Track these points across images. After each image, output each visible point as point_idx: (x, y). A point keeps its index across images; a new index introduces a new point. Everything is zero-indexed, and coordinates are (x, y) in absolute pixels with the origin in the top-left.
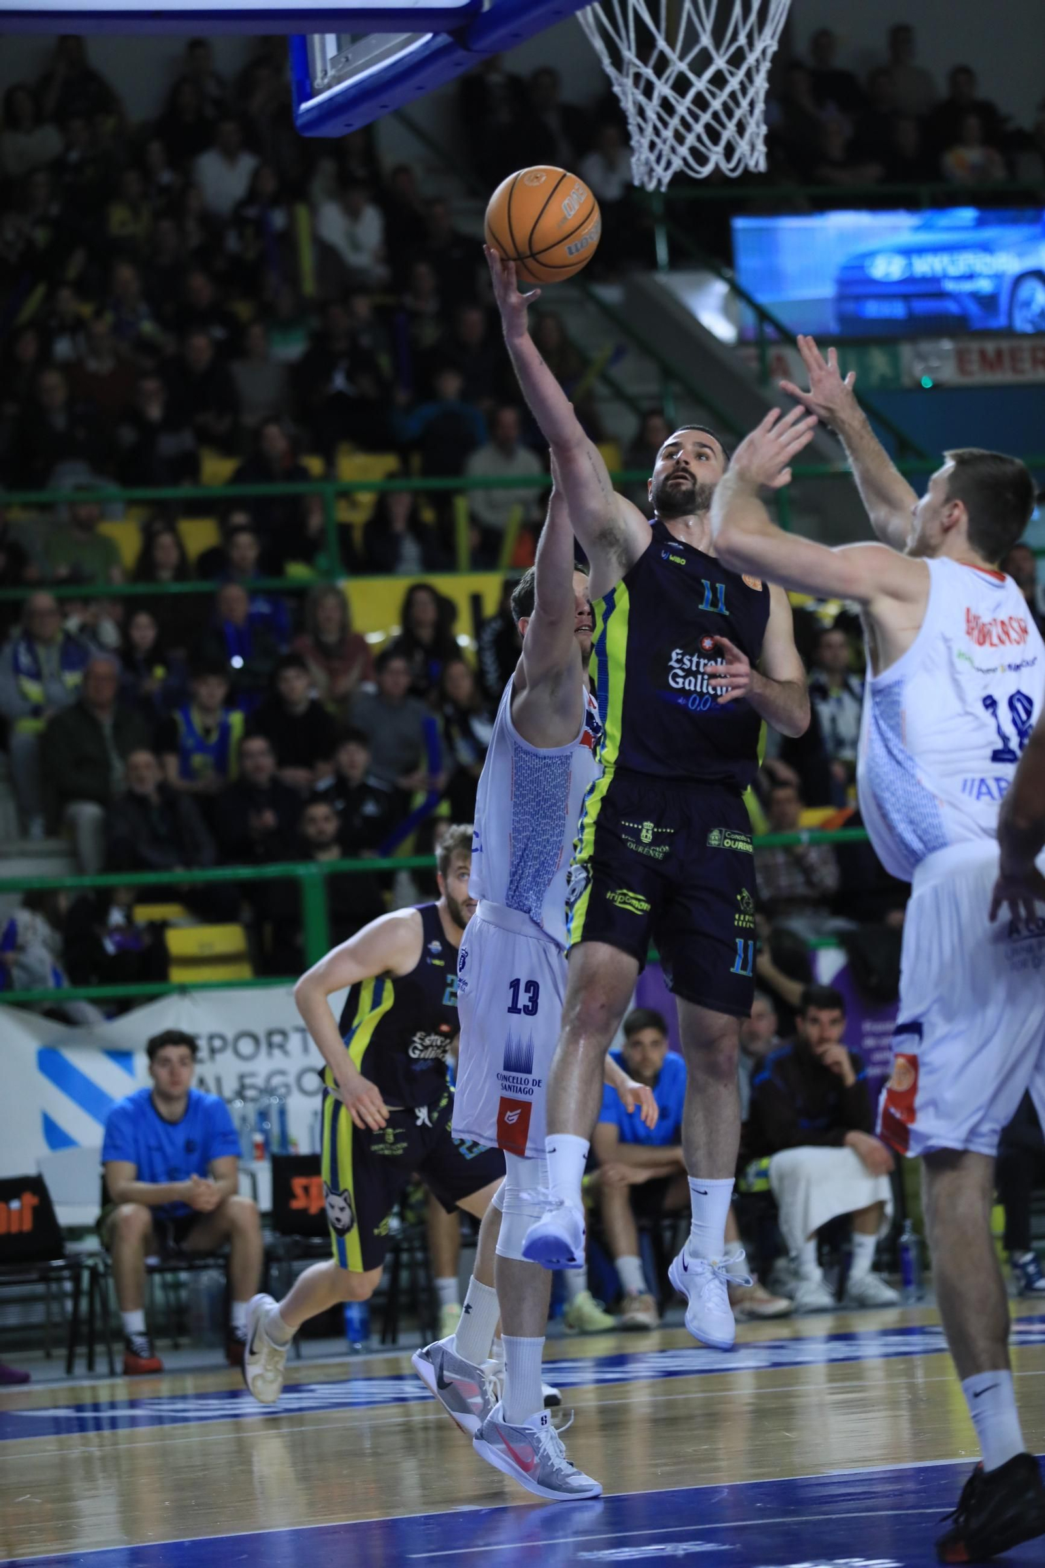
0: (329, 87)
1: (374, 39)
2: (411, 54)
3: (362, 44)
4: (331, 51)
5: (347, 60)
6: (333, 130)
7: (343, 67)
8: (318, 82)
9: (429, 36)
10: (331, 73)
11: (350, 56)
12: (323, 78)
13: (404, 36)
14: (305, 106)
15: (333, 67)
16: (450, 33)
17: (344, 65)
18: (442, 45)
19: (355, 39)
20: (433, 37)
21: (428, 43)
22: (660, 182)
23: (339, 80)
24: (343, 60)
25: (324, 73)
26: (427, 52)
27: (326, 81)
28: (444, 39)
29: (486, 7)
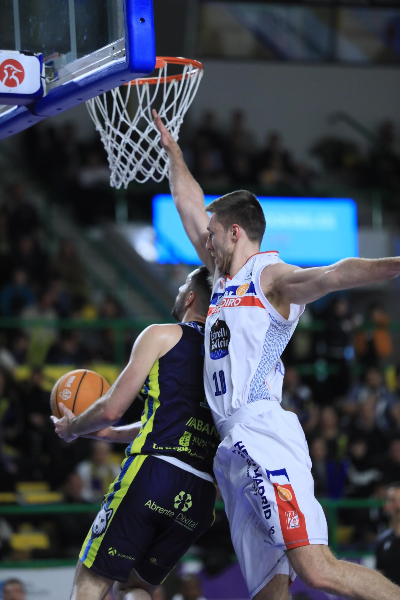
2: (7, 115)
9: (16, 107)
16: (26, 106)
18: (22, 111)
20: (19, 107)
21: (15, 110)
22: (123, 184)
26: (15, 115)
28: (23, 109)
29: (45, 94)
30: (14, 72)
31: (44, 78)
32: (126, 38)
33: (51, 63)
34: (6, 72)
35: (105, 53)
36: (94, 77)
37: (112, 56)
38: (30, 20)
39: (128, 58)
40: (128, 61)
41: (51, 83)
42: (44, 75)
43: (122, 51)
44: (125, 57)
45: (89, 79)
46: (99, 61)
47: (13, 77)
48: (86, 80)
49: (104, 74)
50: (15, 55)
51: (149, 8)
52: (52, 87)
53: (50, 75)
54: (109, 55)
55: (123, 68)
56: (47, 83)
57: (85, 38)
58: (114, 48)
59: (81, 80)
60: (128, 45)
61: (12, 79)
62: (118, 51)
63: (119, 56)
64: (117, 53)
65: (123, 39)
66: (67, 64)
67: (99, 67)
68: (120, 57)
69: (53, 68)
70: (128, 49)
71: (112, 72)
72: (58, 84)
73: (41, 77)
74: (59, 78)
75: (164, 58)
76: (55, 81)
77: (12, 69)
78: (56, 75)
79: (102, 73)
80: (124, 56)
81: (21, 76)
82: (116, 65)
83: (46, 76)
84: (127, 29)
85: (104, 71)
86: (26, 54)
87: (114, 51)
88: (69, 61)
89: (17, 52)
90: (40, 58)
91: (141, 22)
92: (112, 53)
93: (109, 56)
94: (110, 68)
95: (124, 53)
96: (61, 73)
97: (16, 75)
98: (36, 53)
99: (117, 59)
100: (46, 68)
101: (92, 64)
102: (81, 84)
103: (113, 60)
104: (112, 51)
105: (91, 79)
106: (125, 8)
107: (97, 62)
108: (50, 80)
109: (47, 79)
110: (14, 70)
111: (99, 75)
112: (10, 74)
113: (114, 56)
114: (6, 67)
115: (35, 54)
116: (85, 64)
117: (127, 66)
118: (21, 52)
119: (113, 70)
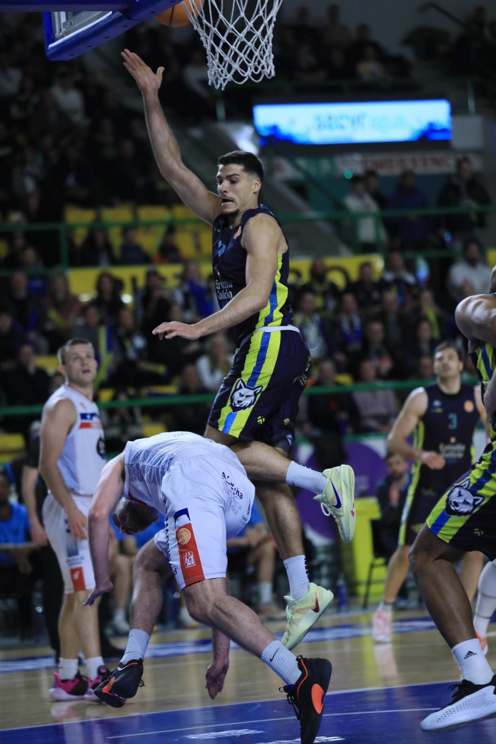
0: (63, 37)
1: (84, 14)
2: (102, 21)
3: (79, 16)
4: (63, 19)
5: (71, 23)
6: (66, 57)
7: (69, 28)
8: (57, 34)
9: (111, 13)
10: (63, 30)
11: (72, 22)
12: (59, 33)
13: (98, 12)
14: (51, 46)
15: (64, 27)
16: (121, 11)
17: (69, 26)
18: (117, 17)
19: (75, 13)
20: (113, 13)
21: (110, 16)
23: (67, 33)
24: (69, 24)
25: (60, 30)
26: (110, 20)
27: (61, 34)
28: (118, 14)
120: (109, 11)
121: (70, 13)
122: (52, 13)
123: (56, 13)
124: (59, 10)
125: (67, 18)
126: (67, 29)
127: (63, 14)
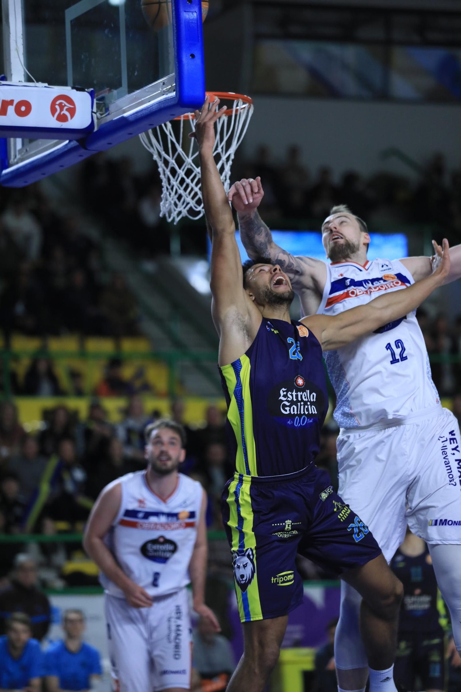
0: (17, 163)
1: (40, 141)
2: (58, 150)
3: (34, 143)
4: (19, 146)
5: (27, 150)
6: (19, 183)
7: (24, 155)
8: (12, 160)
10: (18, 156)
11: (28, 149)
12: (14, 159)
13: (55, 141)
14: (5, 172)
15: (19, 153)
16: (77, 140)
17: (25, 153)
18: (73, 146)
19: (31, 141)
20: (70, 143)
21: (67, 144)
23: (22, 160)
24: (25, 151)
25: (15, 156)
26: (66, 149)
27: (17, 159)
28: (74, 143)
29: (96, 129)
30: (65, 108)
31: (95, 113)
32: (176, 74)
33: (102, 99)
34: (57, 107)
35: (156, 88)
36: (144, 112)
37: (162, 91)
38: (83, 57)
39: (178, 94)
40: (178, 96)
41: (102, 118)
42: (95, 110)
43: (172, 86)
44: (174, 94)
45: (139, 114)
46: (149, 96)
47: (65, 112)
48: (136, 114)
49: (154, 108)
50: (67, 91)
51: (199, 44)
52: (103, 122)
53: (101, 110)
54: (159, 90)
55: (173, 103)
56: (98, 118)
57: (136, 74)
58: (164, 84)
59: (131, 115)
60: (178, 80)
61: (64, 114)
62: (168, 86)
63: (169, 91)
64: (168, 88)
65: (174, 74)
66: (118, 99)
67: (149, 102)
68: (171, 92)
69: (104, 103)
70: (178, 84)
71: (162, 107)
72: (109, 119)
73: (92, 112)
74: (110, 113)
75: (214, 93)
76: (106, 116)
77: (63, 104)
78: (107, 109)
79: (152, 107)
80: (174, 91)
81: (72, 111)
82: (166, 100)
83: (97, 111)
84: (177, 65)
85: (154, 106)
86: (78, 89)
87: (164, 86)
88: (120, 96)
89: (69, 88)
90: (92, 94)
91: (192, 58)
92: (162, 89)
93: (159, 92)
94: (160, 103)
95: (174, 88)
96: (112, 108)
97: (67, 110)
98: (88, 89)
99: (167, 94)
100: (97, 103)
101: (143, 99)
102: (131, 119)
103: (163, 95)
104: (162, 86)
105: (141, 113)
106: (175, 44)
107: (147, 97)
108: (101, 115)
109: (98, 114)
110: (65, 105)
111: (149, 110)
112: (62, 109)
113: (164, 92)
114: (58, 103)
115: (86, 90)
116: (136, 99)
117: (176, 102)
118: (73, 88)
119: (163, 105)
120: (66, 139)
121: (26, 140)
122: (8, 139)
123: (12, 140)
124: (15, 137)
125: (23, 144)
126: (22, 156)
127: (19, 141)
